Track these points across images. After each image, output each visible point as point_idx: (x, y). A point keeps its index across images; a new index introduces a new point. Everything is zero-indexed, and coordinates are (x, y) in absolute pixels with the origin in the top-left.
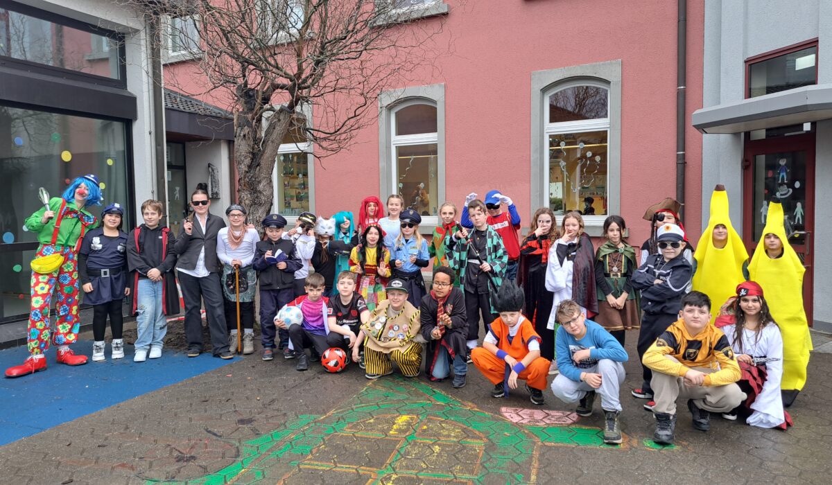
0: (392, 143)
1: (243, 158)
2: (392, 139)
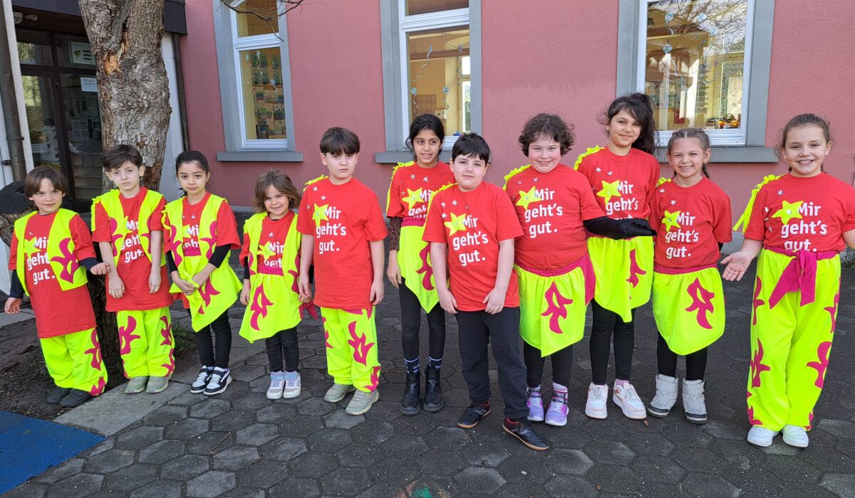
0: (400, 27)
1: (93, 11)
2: (401, 22)
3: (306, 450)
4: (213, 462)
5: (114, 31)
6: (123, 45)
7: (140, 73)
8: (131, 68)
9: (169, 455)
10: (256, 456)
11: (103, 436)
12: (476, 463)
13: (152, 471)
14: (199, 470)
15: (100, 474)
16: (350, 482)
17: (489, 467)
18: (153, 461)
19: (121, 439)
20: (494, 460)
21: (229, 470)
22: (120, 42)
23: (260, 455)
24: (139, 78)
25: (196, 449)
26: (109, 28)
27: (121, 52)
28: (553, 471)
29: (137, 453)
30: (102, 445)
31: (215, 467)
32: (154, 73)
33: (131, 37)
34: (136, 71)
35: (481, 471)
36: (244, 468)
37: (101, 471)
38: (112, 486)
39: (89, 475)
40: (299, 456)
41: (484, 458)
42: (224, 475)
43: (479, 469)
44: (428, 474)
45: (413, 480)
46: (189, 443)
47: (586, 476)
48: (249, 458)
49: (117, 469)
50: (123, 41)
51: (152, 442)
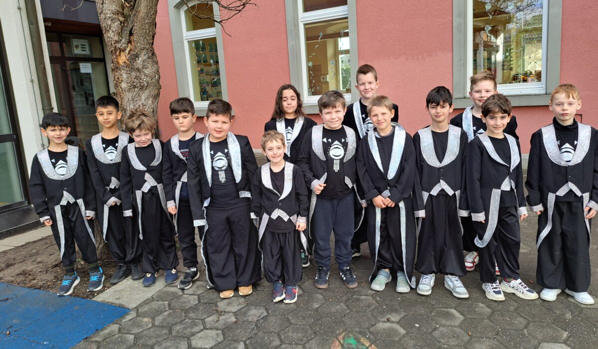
0: (300, 21)
2: (300, 17)
3: (266, 314)
4: (205, 323)
5: (124, 36)
6: (129, 44)
7: (141, 63)
8: (135, 60)
9: (175, 320)
10: (234, 319)
11: (129, 309)
12: (383, 320)
13: (166, 331)
14: (196, 329)
15: (131, 334)
16: (299, 335)
17: (392, 322)
18: (165, 325)
19: (140, 310)
20: (395, 317)
21: (217, 329)
22: (128, 43)
23: (236, 318)
24: (140, 67)
25: (192, 315)
26: (120, 34)
27: (128, 50)
28: (437, 323)
29: (153, 319)
30: (128, 314)
31: (207, 327)
32: (150, 63)
33: (135, 39)
34: (139, 62)
35: (388, 325)
36: (227, 328)
37: (131, 332)
38: (141, 341)
39: (124, 335)
40: (262, 318)
41: (388, 316)
42: (214, 332)
43: (386, 324)
44: (352, 328)
45: (343, 332)
46: (187, 311)
47: (460, 326)
48: (229, 320)
49: (142, 330)
50: (130, 42)
51: (162, 312)
